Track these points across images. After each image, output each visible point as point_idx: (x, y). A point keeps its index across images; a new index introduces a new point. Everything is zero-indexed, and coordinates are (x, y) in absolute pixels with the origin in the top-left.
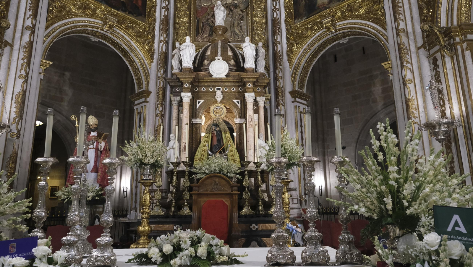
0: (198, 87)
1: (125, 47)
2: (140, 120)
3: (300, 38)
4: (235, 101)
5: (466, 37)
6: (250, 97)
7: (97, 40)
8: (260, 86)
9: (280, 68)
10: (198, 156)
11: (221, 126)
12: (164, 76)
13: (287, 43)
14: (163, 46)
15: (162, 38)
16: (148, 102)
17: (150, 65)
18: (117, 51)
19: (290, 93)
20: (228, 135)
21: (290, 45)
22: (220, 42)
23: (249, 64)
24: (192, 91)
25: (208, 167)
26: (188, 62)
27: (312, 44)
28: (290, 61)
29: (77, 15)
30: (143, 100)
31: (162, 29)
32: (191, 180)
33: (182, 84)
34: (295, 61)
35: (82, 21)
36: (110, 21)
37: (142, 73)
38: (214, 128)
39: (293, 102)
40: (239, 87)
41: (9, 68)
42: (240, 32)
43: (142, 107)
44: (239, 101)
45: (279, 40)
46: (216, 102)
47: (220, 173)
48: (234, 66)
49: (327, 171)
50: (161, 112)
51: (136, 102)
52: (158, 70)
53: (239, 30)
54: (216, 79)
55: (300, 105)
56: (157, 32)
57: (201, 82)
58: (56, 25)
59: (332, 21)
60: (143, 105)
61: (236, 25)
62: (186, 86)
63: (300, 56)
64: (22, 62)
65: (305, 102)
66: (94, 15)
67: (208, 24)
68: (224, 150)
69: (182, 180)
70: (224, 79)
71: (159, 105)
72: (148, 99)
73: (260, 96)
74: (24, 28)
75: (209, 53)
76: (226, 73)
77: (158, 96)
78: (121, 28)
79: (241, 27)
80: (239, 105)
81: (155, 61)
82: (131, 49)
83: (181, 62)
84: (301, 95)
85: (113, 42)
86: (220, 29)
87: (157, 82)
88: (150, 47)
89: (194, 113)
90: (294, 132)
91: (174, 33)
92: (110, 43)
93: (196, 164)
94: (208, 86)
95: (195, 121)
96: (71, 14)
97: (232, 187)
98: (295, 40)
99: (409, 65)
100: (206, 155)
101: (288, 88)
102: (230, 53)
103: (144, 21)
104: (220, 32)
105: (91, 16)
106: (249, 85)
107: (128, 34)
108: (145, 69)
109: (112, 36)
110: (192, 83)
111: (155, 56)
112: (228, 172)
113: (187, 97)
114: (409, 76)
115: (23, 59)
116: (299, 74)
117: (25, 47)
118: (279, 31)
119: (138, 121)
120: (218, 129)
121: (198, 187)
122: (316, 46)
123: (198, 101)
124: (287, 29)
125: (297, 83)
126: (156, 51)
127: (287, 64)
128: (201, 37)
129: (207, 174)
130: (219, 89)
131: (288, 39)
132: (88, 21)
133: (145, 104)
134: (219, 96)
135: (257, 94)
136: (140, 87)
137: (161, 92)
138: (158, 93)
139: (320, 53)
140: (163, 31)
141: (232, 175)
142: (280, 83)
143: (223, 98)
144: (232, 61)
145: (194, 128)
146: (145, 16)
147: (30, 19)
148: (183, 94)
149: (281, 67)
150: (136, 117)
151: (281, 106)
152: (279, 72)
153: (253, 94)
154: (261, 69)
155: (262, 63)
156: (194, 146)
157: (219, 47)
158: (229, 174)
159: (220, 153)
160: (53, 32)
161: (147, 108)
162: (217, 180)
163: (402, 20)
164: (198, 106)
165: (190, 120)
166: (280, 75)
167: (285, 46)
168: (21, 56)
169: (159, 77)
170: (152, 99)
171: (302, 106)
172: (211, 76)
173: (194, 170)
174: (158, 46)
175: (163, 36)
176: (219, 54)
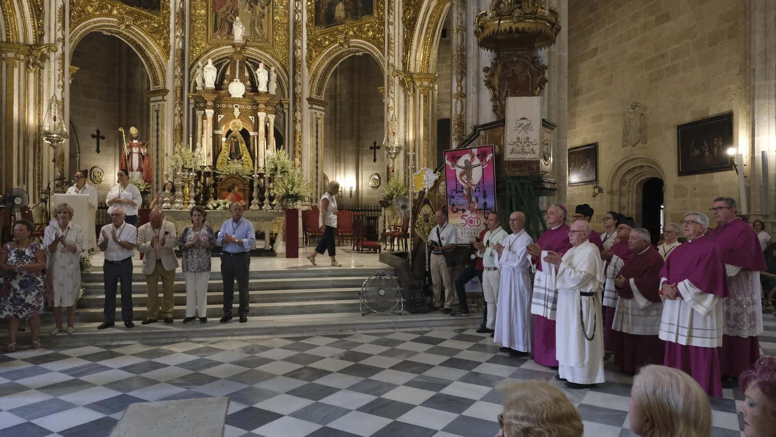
0: (219, 104)
1: (141, 44)
2: (158, 117)
3: (319, 47)
4: (250, 117)
5: (422, 83)
6: (262, 115)
7: (110, 34)
8: (271, 106)
9: (299, 75)
10: (219, 160)
11: (238, 138)
12: (181, 74)
13: (308, 48)
14: (179, 42)
15: (178, 34)
16: (165, 101)
17: (167, 61)
18: (130, 45)
19: (307, 99)
20: (244, 145)
21: (309, 51)
22: (238, 61)
23: (262, 88)
24: (214, 108)
25: (228, 170)
26: (210, 83)
27: (329, 55)
28: (309, 68)
29: (95, 16)
30: (160, 98)
31: (177, 24)
32: (216, 180)
33: (206, 101)
34: (314, 68)
35: (99, 22)
36: (127, 21)
37: (158, 70)
38: (232, 139)
39: (309, 108)
40: (253, 105)
41: (49, 79)
42: (261, 32)
43: (160, 105)
44: (253, 117)
45: (299, 44)
46: (235, 117)
47: (236, 175)
48: (250, 86)
49: (360, 172)
50: (180, 112)
51: (152, 99)
52: (175, 68)
53: (259, 30)
54: (234, 98)
55: (316, 111)
56: (172, 26)
57: (222, 100)
58: (77, 28)
59: (345, 38)
60: (161, 103)
61: (256, 24)
62: (209, 103)
63: (318, 65)
64: (59, 72)
65: (323, 108)
66: (109, 14)
67: (227, 21)
68: (240, 157)
69: (207, 179)
70: (241, 99)
71: (178, 105)
72: (165, 98)
73: (271, 114)
74: (57, 39)
75: (228, 73)
76: (243, 93)
77: (176, 95)
78: (136, 25)
79: (261, 25)
80: (253, 121)
81: (171, 57)
82: (146, 46)
83: (204, 81)
84: (319, 103)
85: (127, 38)
86: (238, 46)
87: (174, 80)
88: (165, 42)
89: (216, 126)
90: (309, 137)
91: (190, 27)
92: (123, 38)
93: (218, 166)
94: (227, 104)
95: (216, 132)
96: (90, 16)
97: (245, 185)
98: (314, 48)
99: (392, 95)
100: (226, 160)
101: (306, 95)
102: (247, 74)
103: (158, 16)
104: (239, 49)
105: (107, 16)
106: (262, 106)
107: (144, 30)
108: (161, 66)
109: (128, 34)
110: (214, 102)
111: (171, 53)
112: (242, 175)
113: (210, 113)
114: (391, 104)
115: (59, 70)
116: (316, 81)
117: (59, 59)
118: (300, 35)
119: (156, 119)
120: (236, 140)
121: (221, 184)
122: (333, 56)
123: (219, 116)
124: (308, 34)
125: (314, 90)
126: (172, 47)
127: (306, 70)
128: (220, 34)
129: (227, 175)
130: (237, 106)
131: (308, 45)
132: (104, 20)
133: (163, 102)
134: (237, 112)
135: (268, 112)
136: (156, 82)
137: (178, 92)
138: (176, 92)
139: (338, 62)
140: (179, 26)
141: (246, 177)
142: (298, 89)
143: (240, 114)
144: (249, 82)
145: (216, 138)
146: (160, 9)
147: (60, 31)
148: (207, 111)
149: (299, 73)
150: (153, 115)
151: (298, 112)
152: (297, 78)
153: (264, 114)
154: (273, 91)
155: (274, 86)
156: (216, 152)
157: (237, 67)
158: (243, 176)
159: (237, 159)
160: (75, 36)
161: (166, 107)
162: (234, 180)
163: (392, 56)
164: (219, 120)
165: (213, 131)
166: (299, 81)
167: (305, 51)
168: (58, 67)
169: (176, 75)
170: (170, 97)
171: (319, 113)
172: (230, 95)
173: (218, 172)
174: (175, 42)
175: (179, 32)
176: (237, 76)
